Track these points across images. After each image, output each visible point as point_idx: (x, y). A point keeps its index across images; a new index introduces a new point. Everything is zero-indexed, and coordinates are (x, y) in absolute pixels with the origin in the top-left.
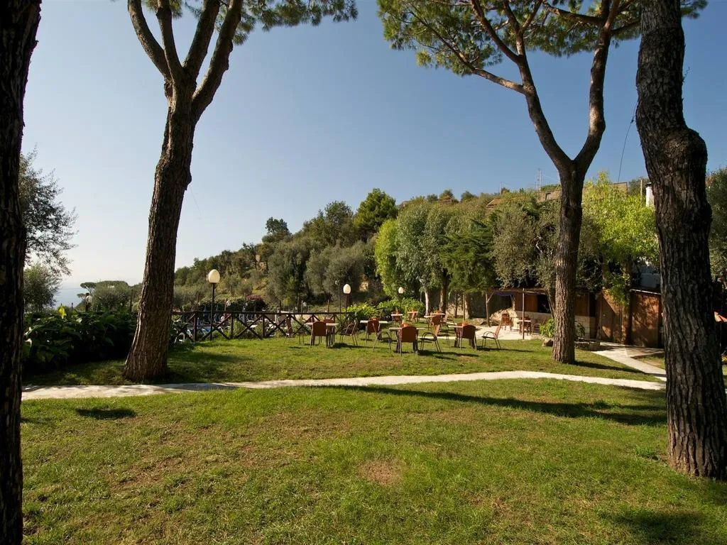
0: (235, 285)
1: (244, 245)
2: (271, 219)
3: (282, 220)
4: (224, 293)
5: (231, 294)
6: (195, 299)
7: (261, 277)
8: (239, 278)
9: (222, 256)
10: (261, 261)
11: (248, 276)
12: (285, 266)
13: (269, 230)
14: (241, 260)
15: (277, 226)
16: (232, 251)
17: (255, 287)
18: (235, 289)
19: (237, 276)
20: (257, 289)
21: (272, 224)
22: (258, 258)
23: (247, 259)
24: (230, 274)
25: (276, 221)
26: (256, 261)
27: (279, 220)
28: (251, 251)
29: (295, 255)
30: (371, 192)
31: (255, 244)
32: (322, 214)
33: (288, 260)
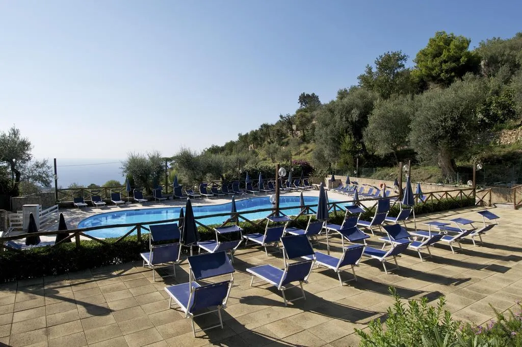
0: (275, 152)
1: (281, 117)
2: (303, 95)
3: (313, 94)
4: (265, 160)
5: (271, 161)
6: (236, 167)
7: (299, 144)
8: (277, 146)
9: (261, 130)
10: (297, 130)
11: (287, 144)
12: (337, 125)
13: (302, 104)
14: (278, 131)
15: (308, 100)
16: (270, 124)
17: (293, 153)
18: (275, 156)
19: (276, 145)
20: (296, 155)
21: (304, 99)
22: (294, 127)
23: (284, 129)
24: (269, 143)
25: (308, 96)
26: (292, 130)
27: (310, 94)
28: (288, 122)
29: (349, 112)
30: (434, 36)
31: (291, 114)
32: (370, 69)
33: (341, 118)
